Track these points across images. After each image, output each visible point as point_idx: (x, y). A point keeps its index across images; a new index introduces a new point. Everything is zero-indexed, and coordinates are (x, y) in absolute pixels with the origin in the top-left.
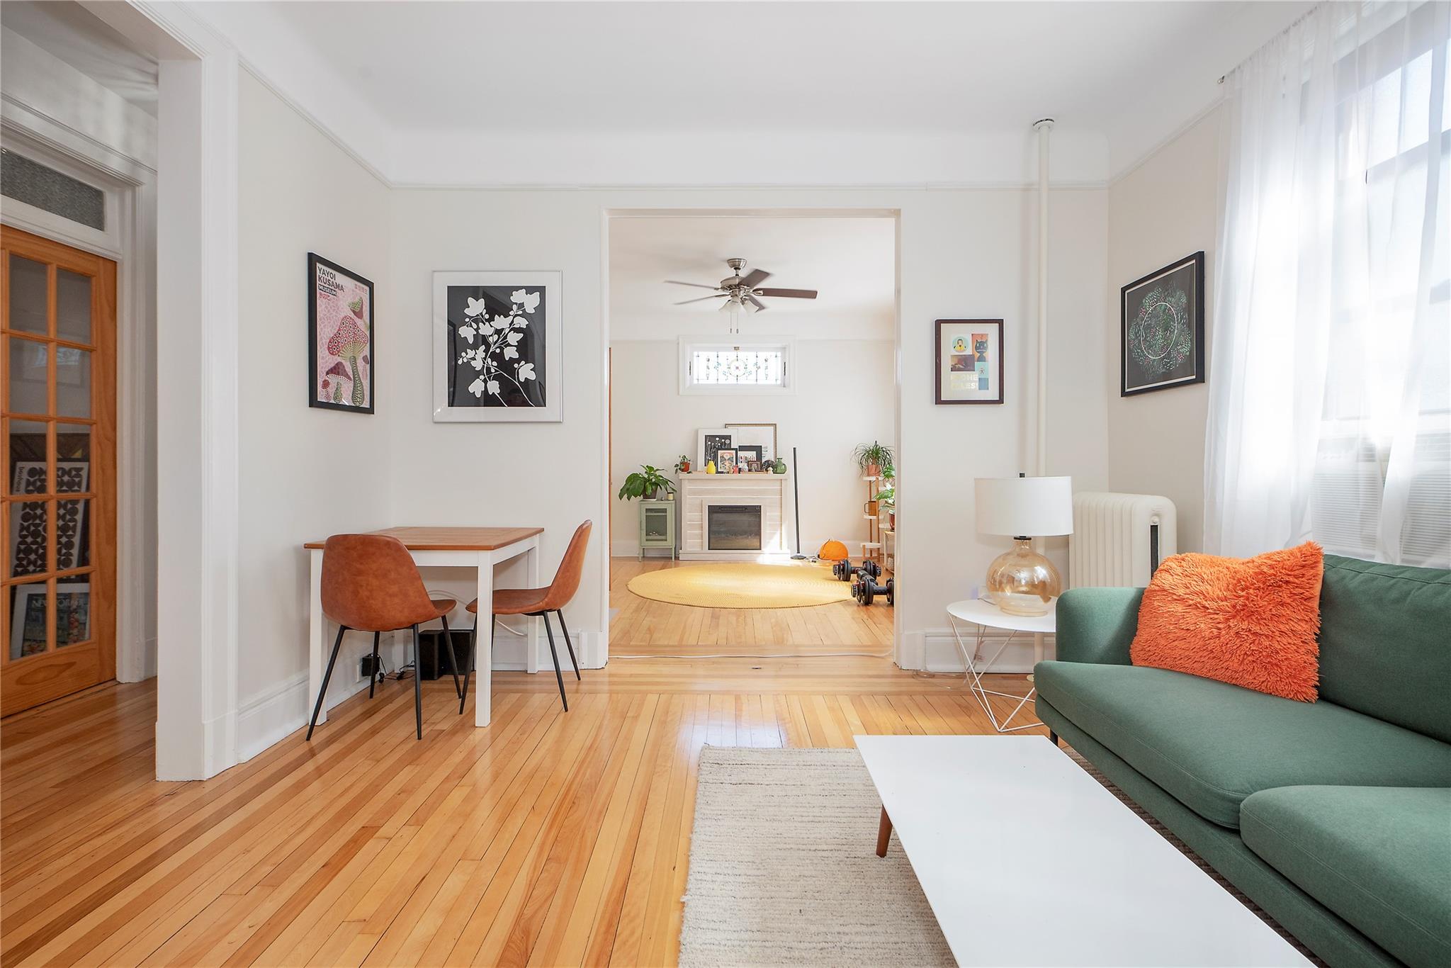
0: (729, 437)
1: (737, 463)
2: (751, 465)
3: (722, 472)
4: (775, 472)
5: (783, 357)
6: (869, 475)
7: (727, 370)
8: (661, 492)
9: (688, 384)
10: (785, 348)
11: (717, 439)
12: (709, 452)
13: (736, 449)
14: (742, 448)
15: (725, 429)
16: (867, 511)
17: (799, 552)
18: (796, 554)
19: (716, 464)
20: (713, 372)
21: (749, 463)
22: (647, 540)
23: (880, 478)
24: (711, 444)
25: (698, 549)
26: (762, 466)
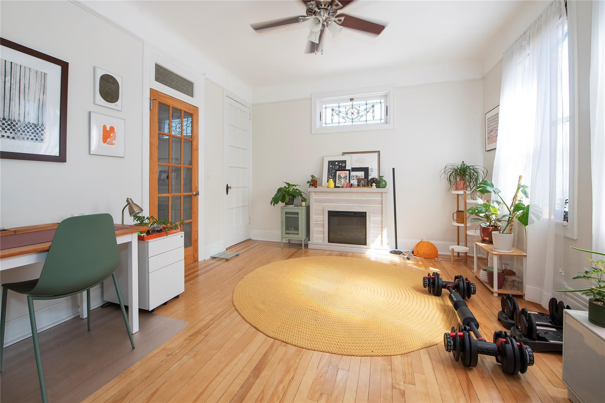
0: (345, 162)
1: (349, 180)
2: (360, 181)
3: (339, 187)
4: (378, 187)
5: (386, 102)
6: (457, 189)
7: (344, 115)
8: (298, 200)
9: (318, 126)
10: (387, 95)
11: (337, 163)
12: (330, 173)
13: (349, 170)
14: (355, 169)
15: (343, 156)
16: (455, 218)
17: (396, 248)
18: (394, 249)
19: (335, 182)
20: (336, 118)
21: (359, 180)
22: (287, 233)
23: (467, 192)
24: (332, 167)
25: (321, 241)
26: (368, 182)
